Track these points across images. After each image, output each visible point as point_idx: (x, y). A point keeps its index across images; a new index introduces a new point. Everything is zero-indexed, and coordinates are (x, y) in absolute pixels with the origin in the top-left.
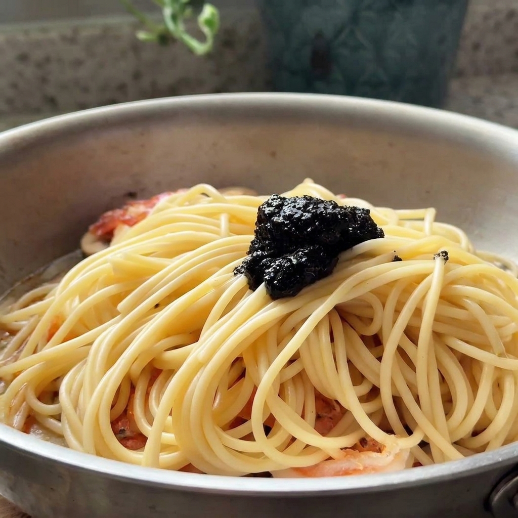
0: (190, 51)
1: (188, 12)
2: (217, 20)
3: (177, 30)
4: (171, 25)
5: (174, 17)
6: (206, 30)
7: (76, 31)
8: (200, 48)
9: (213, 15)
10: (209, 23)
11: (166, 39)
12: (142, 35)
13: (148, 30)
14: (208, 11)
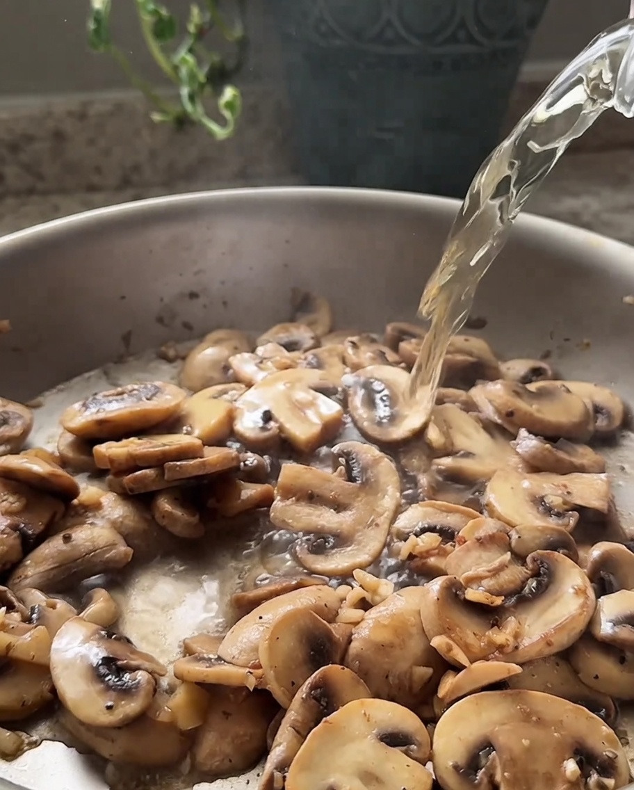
0: (210, 134)
1: (208, 90)
2: (238, 103)
3: (195, 111)
4: (189, 107)
5: (192, 98)
6: (227, 114)
7: (85, 105)
8: (220, 132)
9: (235, 96)
10: (229, 105)
11: (183, 122)
12: (157, 117)
13: (163, 111)
14: (229, 93)
